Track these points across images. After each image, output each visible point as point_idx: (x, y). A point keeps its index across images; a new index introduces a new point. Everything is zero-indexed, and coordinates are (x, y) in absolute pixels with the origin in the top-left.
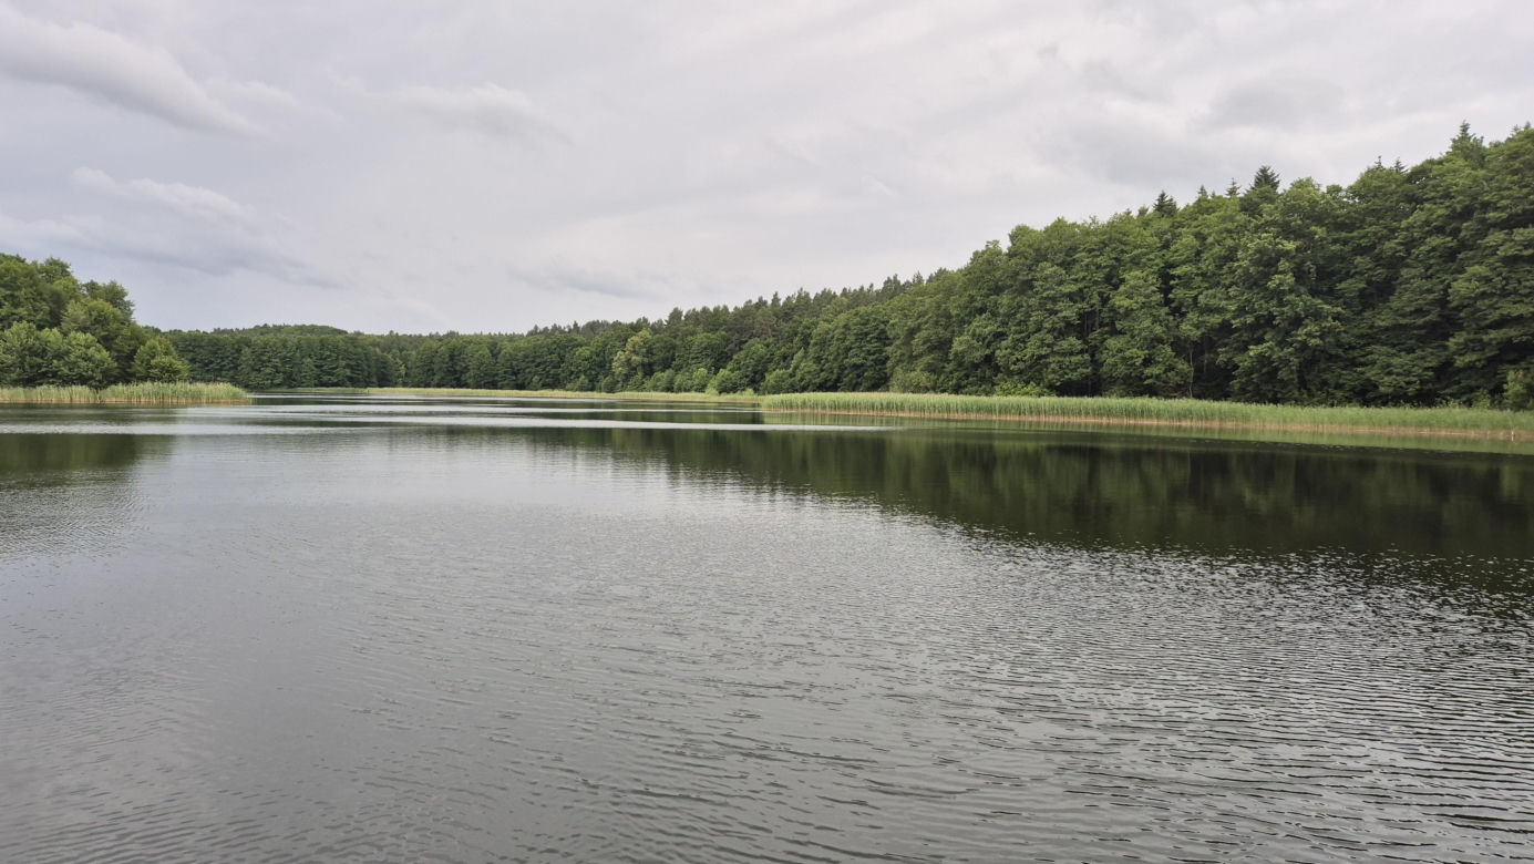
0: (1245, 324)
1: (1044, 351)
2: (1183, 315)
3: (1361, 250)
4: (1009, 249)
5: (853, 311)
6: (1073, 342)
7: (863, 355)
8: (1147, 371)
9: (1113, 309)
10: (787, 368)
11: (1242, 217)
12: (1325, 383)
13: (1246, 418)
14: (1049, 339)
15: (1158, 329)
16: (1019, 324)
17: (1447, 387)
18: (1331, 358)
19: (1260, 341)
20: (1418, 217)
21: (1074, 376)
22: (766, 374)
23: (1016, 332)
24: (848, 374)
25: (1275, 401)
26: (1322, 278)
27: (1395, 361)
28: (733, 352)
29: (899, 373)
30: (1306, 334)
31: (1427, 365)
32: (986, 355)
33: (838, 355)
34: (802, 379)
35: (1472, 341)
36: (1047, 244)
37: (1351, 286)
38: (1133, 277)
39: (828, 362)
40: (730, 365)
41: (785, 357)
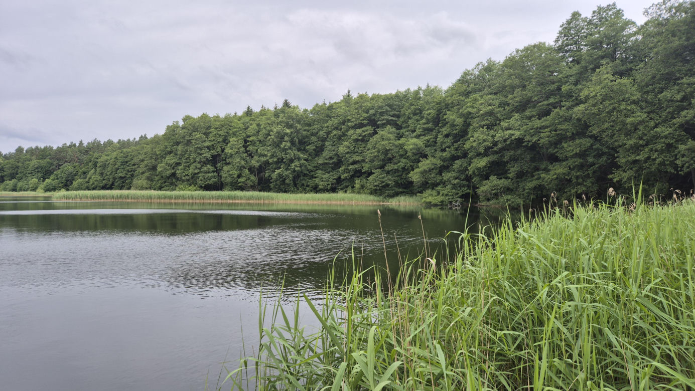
0: (273, 161)
1: (197, 171)
2: (252, 157)
3: (312, 134)
4: (182, 125)
5: (120, 151)
6: (210, 167)
7: (125, 172)
8: (239, 180)
9: (225, 154)
10: (85, 178)
11: (273, 118)
12: (303, 185)
13: (272, 199)
14: (199, 166)
15: (243, 163)
16: (187, 159)
17: (340, 186)
18: (305, 175)
19: (280, 168)
20: (330, 123)
21: (210, 182)
22: (73, 182)
23: (185, 163)
24: (118, 181)
25: (285, 192)
26: (301, 144)
27: (324, 176)
28: (54, 170)
29: (135, 181)
30: (294, 166)
31: (334, 178)
32: (173, 173)
33: (112, 172)
34: (93, 184)
35: (346, 169)
36: (197, 124)
37: (311, 148)
38: (233, 140)
39: (107, 175)
40: (52, 177)
41: (84, 173)
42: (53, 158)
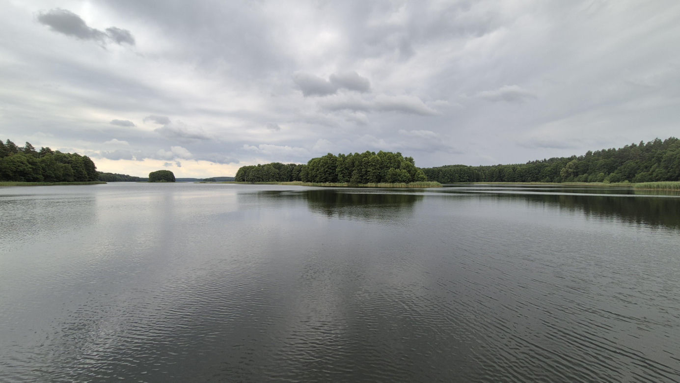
10: (649, 171)
22: (636, 174)
34: (657, 176)
39: (672, 168)
40: (616, 171)
41: (646, 167)
42: (616, 157)
